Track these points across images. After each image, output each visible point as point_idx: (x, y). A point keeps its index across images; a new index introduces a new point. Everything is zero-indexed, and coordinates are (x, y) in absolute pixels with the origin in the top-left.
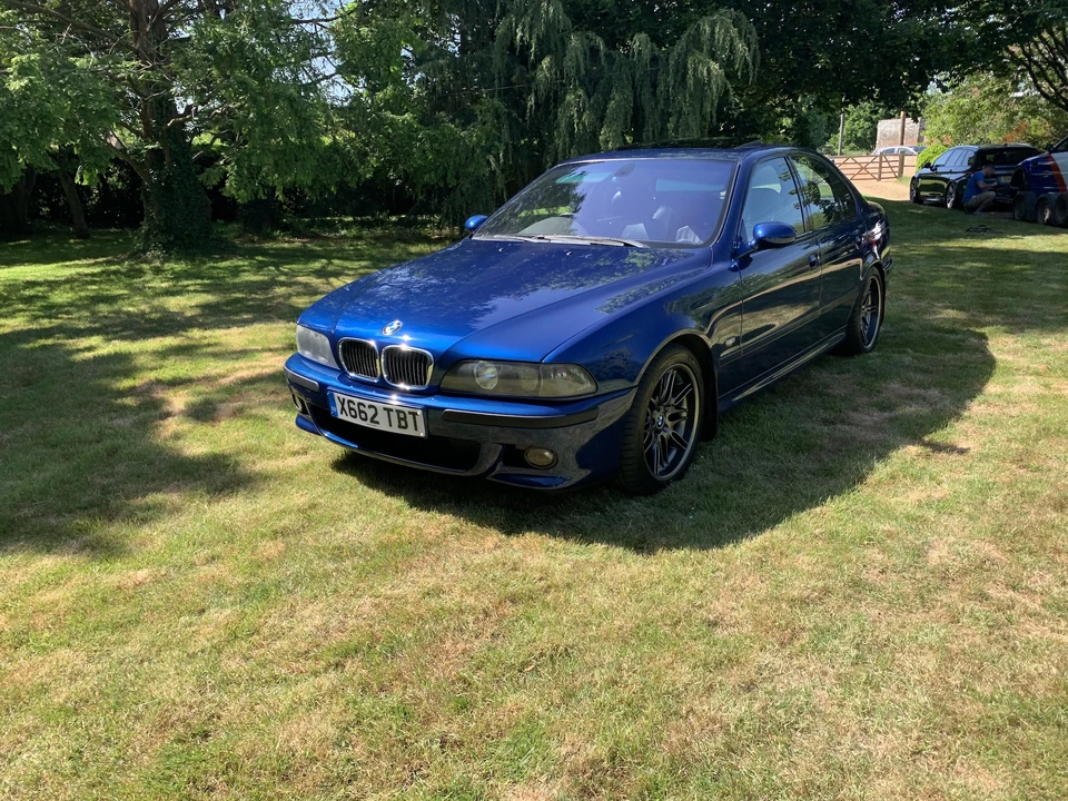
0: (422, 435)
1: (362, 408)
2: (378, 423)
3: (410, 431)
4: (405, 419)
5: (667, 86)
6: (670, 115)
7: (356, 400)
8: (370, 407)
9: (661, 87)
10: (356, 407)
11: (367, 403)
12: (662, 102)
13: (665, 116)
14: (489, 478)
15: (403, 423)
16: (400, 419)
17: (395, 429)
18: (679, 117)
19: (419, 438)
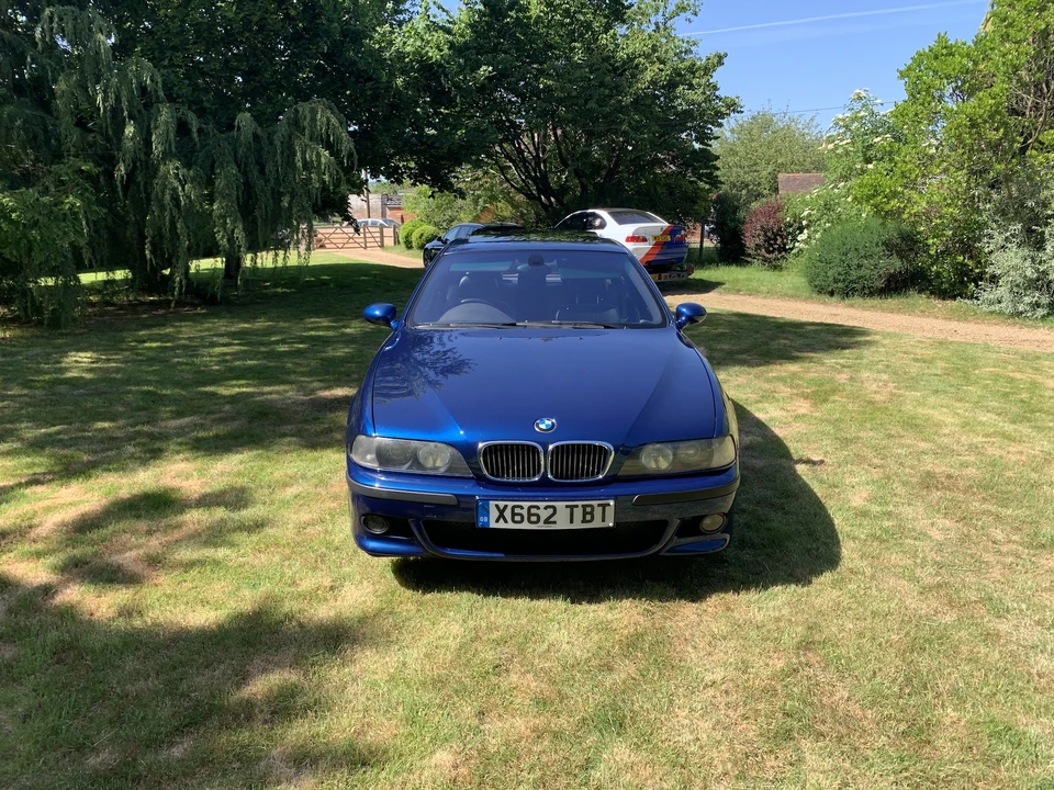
0: (611, 525)
1: (533, 511)
2: (555, 522)
3: (597, 524)
4: (592, 513)
5: (276, 165)
6: (281, 194)
7: (526, 504)
8: (546, 508)
9: (269, 167)
10: (525, 512)
11: (542, 504)
12: (272, 181)
13: (277, 196)
14: (663, 553)
15: (588, 517)
16: (585, 513)
17: (578, 525)
18: (292, 197)
19: (608, 529)
